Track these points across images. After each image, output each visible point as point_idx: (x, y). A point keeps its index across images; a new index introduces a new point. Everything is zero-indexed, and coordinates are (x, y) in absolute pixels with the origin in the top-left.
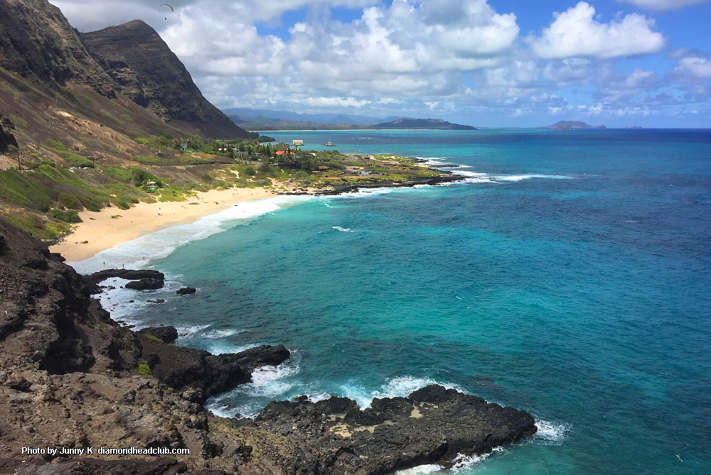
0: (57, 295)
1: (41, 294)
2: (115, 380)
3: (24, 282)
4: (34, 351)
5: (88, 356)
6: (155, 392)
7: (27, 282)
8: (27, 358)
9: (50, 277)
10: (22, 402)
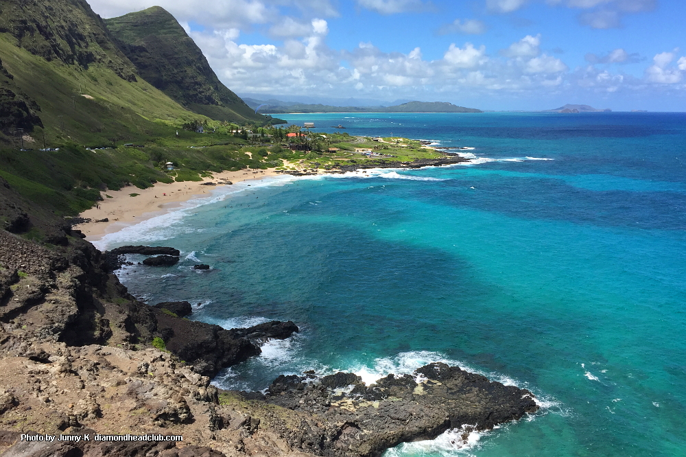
0: (77, 271)
1: (62, 270)
2: (131, 353)
3: (45, 258)
4: (54, 323)
5: (105, 328)
6: (167, 364)
7: (49, 258)
8: (47, 330)
9: (70, 252)
10: (39, 372)
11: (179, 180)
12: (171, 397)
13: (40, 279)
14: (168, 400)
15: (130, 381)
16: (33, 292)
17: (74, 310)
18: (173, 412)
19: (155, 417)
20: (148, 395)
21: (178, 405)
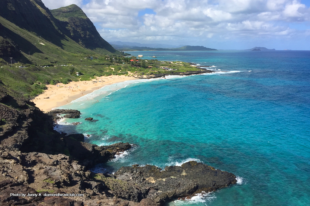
0: (30, 120)
2: (51, 156)
4: (17, 143)
6: (67, 161)
8: (14, 146)
9: (28, 112)
10: (5, 163)
11: (81, 80)
12: (63, 174)
13: (12, 123)
14: (61, 176)
15: (46, 167)
16: (9, 129)
17: (27, 137)
18: (63, 181)
19: (54, 183)
20: (53, 173)
21: (65, 178)
